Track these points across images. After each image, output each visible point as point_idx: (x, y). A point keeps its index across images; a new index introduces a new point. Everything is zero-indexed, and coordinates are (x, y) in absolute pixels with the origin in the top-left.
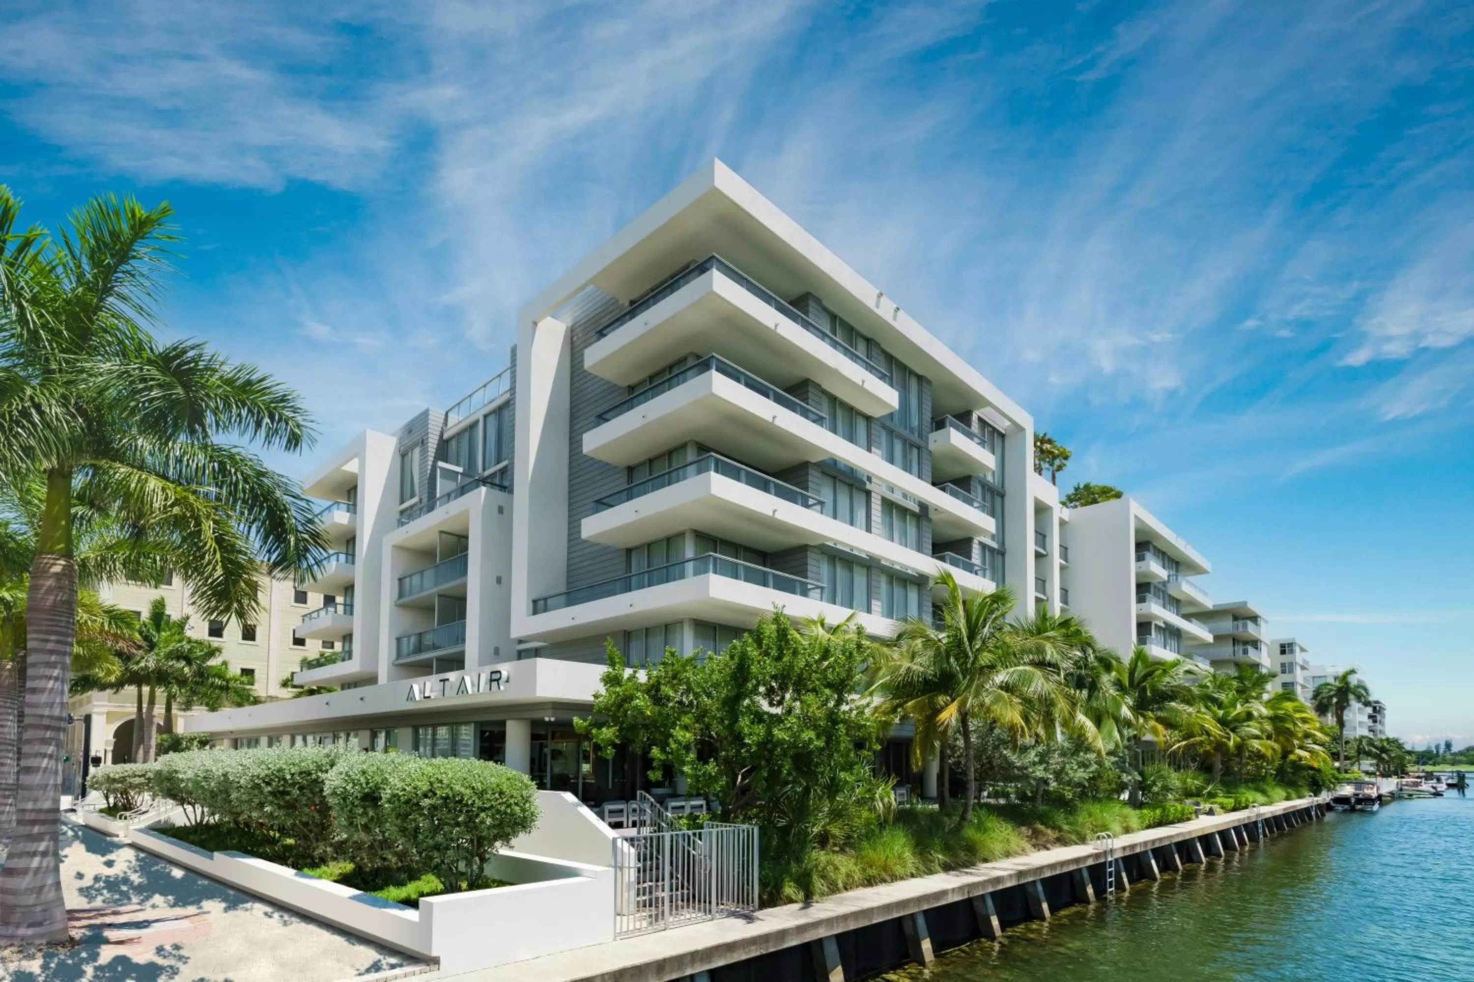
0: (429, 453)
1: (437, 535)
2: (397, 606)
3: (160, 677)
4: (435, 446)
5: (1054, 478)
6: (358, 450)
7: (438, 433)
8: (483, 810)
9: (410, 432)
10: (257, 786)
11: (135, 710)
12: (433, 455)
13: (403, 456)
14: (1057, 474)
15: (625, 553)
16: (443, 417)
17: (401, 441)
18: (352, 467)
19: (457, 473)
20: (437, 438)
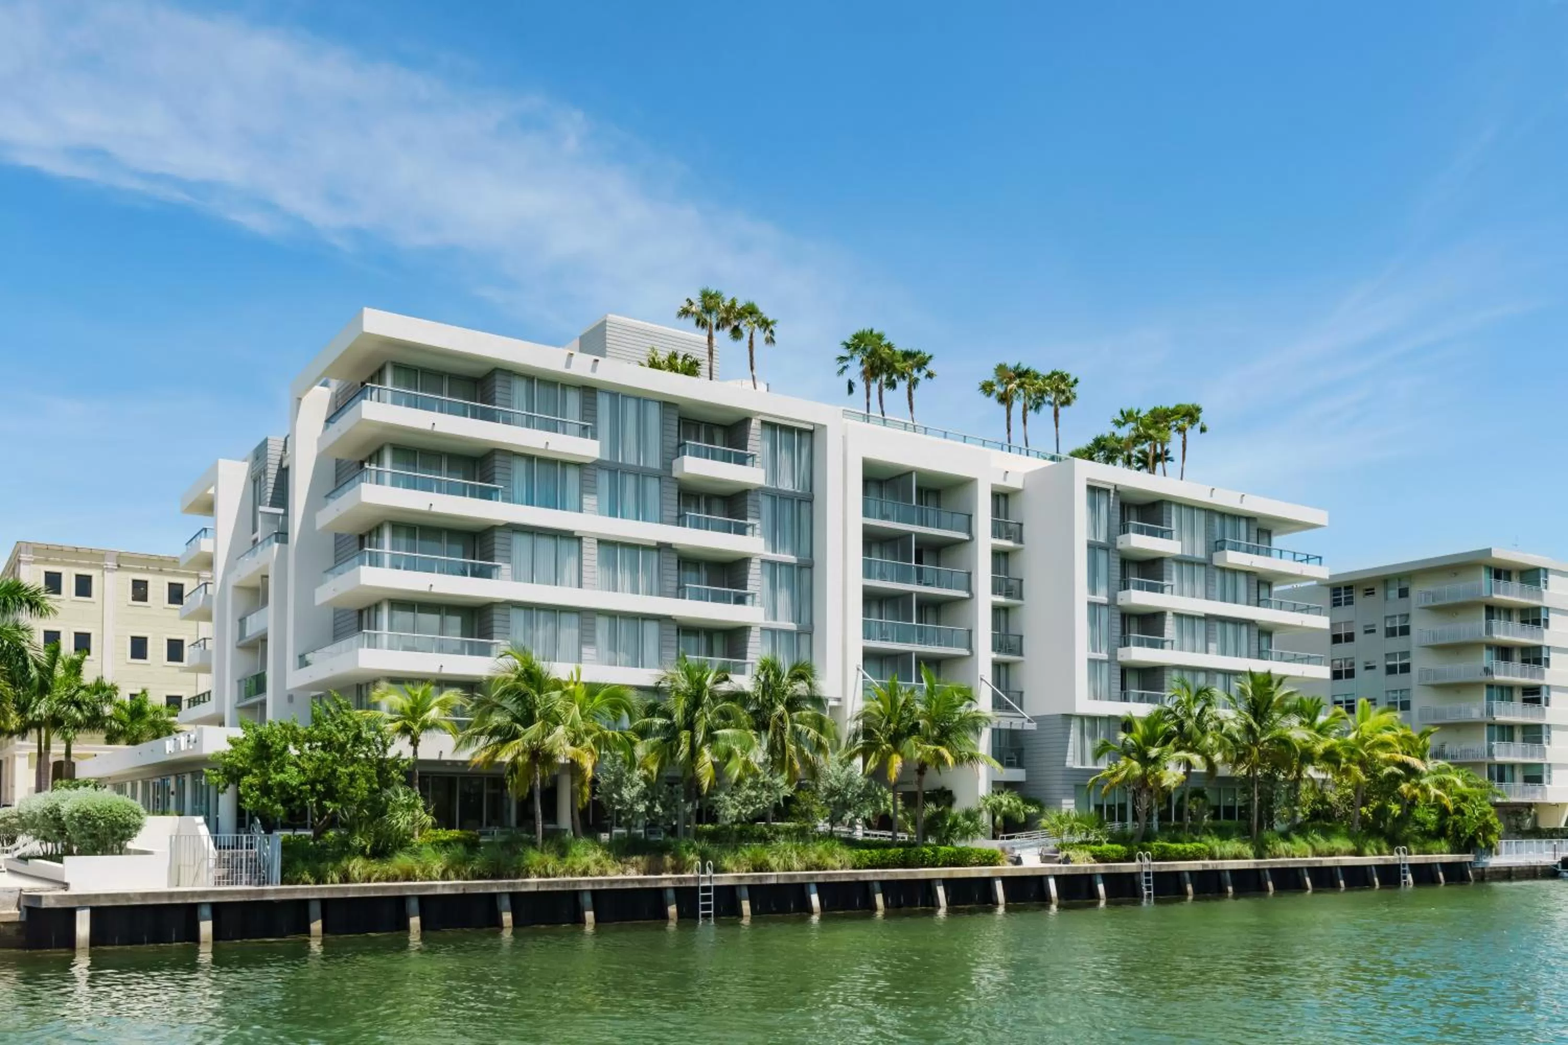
0: (269, 485)
1: (259, 578)
2: (239, 647)
3: (55, 722)
4: (274, 476)
5: (1056, 415)
6: (212, 477)
7: (278, 462)
8: (100, 818)
9: (257, 458)
10: (45, 815)
11: (64, 751)
12: (272, 486)
13: (255, 482)
14: (1062, 410)
15: (357, 614)
16: (282, 444)
17: (252, 466)
18: (211, 491)
19: (279, 515)
20: (277, 467)
